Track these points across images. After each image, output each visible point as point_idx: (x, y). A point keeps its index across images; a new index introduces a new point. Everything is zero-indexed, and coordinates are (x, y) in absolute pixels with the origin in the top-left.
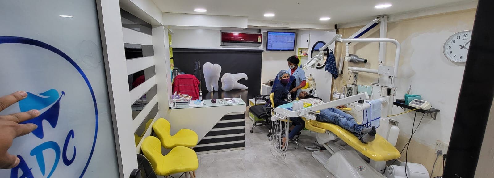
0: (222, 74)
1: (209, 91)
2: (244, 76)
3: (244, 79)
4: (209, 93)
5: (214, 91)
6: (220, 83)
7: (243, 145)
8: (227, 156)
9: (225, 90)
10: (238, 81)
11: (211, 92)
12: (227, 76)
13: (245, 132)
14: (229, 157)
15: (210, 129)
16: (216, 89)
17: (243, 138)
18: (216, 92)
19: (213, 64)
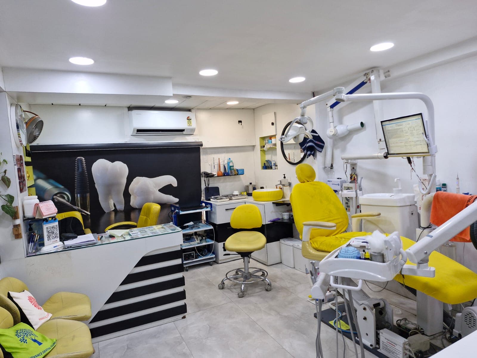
0: (130, 179)
1: (106, 211)
2: (170, 180)
3: (171, 185)
4: (105, 216)
5: (116, 211)
6: (127, 195)
7: (182, 310)
8: (153, 336)
9: (137, 207)
10: (160, 190)
11: (110, 213)
12: (139, 182)
13: (184, 285)
14: (158, 337)
15: (116, 287)
16: (121, 207)
17: (182, 296)
18: (121, 211)
19: (112, 162)
